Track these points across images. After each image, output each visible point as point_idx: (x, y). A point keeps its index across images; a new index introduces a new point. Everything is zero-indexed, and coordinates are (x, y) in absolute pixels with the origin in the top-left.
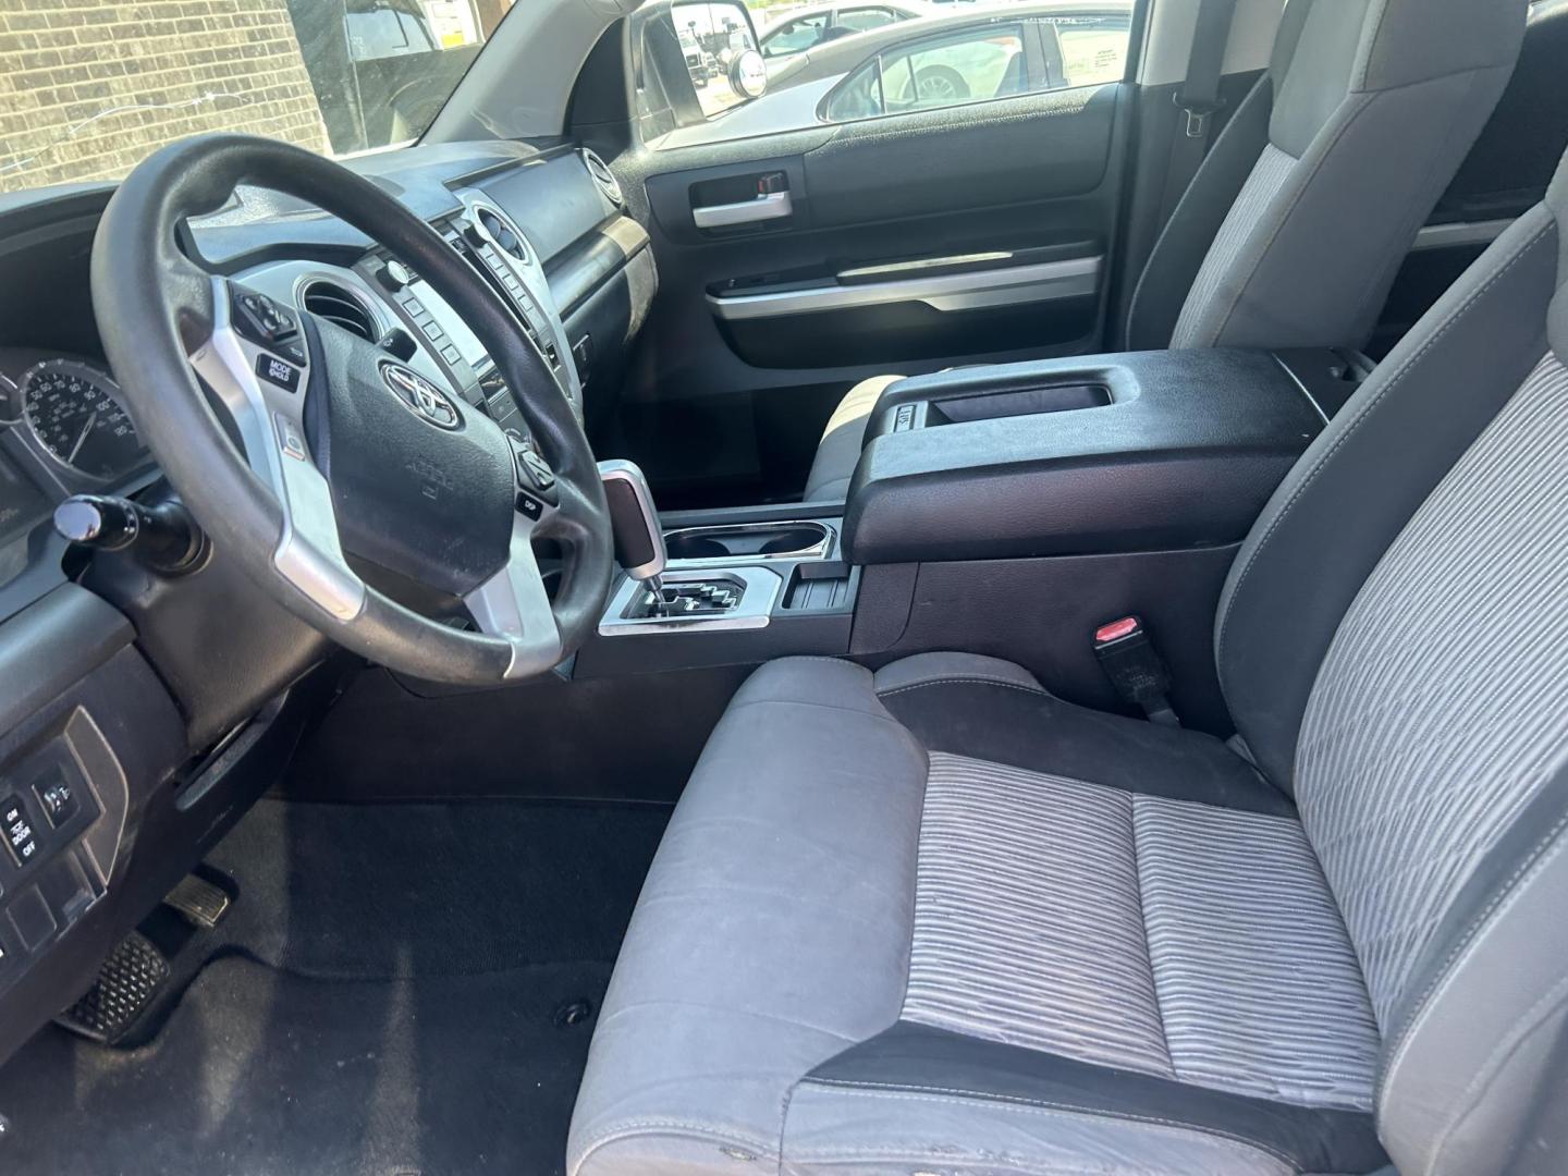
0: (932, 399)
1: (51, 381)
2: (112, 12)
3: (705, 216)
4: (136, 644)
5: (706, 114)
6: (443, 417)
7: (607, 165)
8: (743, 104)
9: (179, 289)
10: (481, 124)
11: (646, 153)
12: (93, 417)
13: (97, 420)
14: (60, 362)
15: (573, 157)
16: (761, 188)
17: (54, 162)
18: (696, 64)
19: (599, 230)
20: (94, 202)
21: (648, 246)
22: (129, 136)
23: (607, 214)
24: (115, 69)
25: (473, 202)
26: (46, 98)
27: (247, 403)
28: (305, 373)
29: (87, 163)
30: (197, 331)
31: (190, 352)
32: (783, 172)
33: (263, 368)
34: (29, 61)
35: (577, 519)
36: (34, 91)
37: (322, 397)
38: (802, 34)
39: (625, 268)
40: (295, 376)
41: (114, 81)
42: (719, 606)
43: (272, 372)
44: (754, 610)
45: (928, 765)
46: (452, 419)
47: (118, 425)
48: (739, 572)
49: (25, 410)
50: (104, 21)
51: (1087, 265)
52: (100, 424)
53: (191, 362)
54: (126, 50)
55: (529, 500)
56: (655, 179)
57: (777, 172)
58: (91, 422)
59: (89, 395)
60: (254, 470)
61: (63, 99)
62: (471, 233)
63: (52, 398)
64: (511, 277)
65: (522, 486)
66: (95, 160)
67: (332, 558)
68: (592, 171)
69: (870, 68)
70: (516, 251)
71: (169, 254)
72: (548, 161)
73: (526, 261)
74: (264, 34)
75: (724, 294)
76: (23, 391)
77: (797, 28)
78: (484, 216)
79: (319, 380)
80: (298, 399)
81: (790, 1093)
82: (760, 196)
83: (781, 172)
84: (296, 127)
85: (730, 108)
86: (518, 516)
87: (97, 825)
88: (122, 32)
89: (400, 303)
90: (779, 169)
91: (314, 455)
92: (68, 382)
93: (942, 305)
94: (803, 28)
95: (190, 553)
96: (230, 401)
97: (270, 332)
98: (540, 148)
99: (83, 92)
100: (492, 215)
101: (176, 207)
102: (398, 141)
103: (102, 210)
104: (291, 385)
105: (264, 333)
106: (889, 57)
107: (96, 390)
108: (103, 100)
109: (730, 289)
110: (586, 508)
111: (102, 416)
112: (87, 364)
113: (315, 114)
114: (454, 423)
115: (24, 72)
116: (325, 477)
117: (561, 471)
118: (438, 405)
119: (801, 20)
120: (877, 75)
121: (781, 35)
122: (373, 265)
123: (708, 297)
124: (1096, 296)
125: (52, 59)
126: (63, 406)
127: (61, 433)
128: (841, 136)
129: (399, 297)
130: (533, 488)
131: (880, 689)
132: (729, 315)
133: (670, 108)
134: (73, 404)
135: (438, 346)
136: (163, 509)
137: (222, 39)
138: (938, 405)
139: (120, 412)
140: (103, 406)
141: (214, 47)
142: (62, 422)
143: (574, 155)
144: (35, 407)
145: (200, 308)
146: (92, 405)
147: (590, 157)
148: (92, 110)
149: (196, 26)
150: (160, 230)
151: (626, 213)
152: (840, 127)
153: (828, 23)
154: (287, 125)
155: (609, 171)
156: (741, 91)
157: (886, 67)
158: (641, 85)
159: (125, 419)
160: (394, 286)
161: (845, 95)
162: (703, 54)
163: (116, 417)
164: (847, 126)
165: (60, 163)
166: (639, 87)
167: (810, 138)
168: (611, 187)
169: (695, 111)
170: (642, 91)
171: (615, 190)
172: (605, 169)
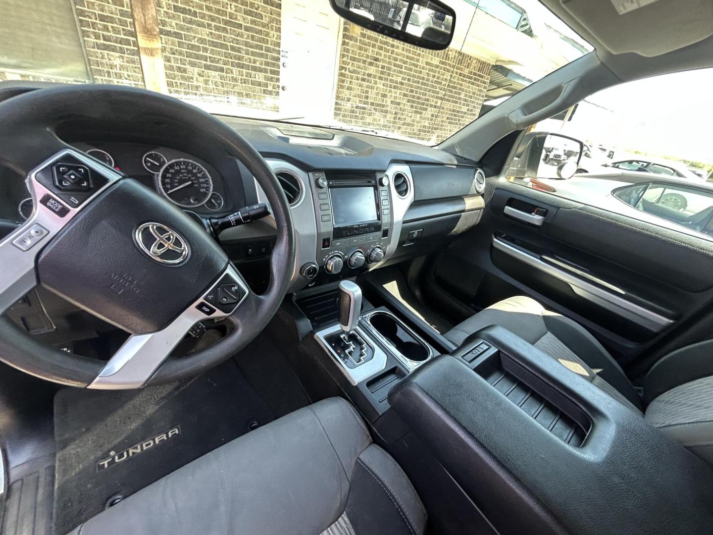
2: (439, 92)
3: (509, 210)
5: (537, 176)
7: (486, 178)
10: (455, 147)
11: (502, 180)
15: (472, 170)
16: (535, 211)
19: (464, 197)
21: (482, 210)
23: (470, 193)
24: (431, 106)
25: (398, 169)
26: (412, 107)
34: (413, 97)
36: (410, 104)
38: (634, 166)
39: (463, 214)
41: (429, 108)
45: (338, 518)
50: (436, 93)
51: (665, 321)
54: (436, 102)
55: (206, 307)
56: (500, 189)
57: (544, 209)
61: (415, 108)
64: (389, 201)
65: (207, 300)
66: (414, 124)
68: (476, 178)
69: (644, 186)
70: (403, 192)
72: (457, 168)
73: (404, 197)
74: (472, 110)
75: (498, 238)
77: (634, 163)
78: (399, 176)
82: (533, 214)
83: (546, 210)
88: (437, 98)
93: (577, 291)
94: (637, 164)
98: (458, 162)
99: (421, 108)
106: (654, 185)
108: (424, 112)
109: (502, 238)
115: (411, 99)
119: (637, 162)
120: (645, 190)
121: (627, 163)
123: (493, 235)
124: (657, 334)
125: (419, 98)
128: (581, 209)
130: (214, 302)
132: (495, 245)
133: (526, 169)
137: (460, 108)
141: (458, 109)
143: (474, 170)
147: (479, 173)
148: (421, 113)
149: (456, 102)
151: (483, 195)
152: (584, 205)
153: (647, 166)
155: (485, 180)
156: (559, 175)
157: (650, 188)
158: (519, 157)
160: (320, 186)
161: (629, 190)
166: (517, 157)
167: (568, 203)
168: (481, 185)
169: (534, 173)
170: (517, 159)
171: (482, 188)
172: (483, 179)
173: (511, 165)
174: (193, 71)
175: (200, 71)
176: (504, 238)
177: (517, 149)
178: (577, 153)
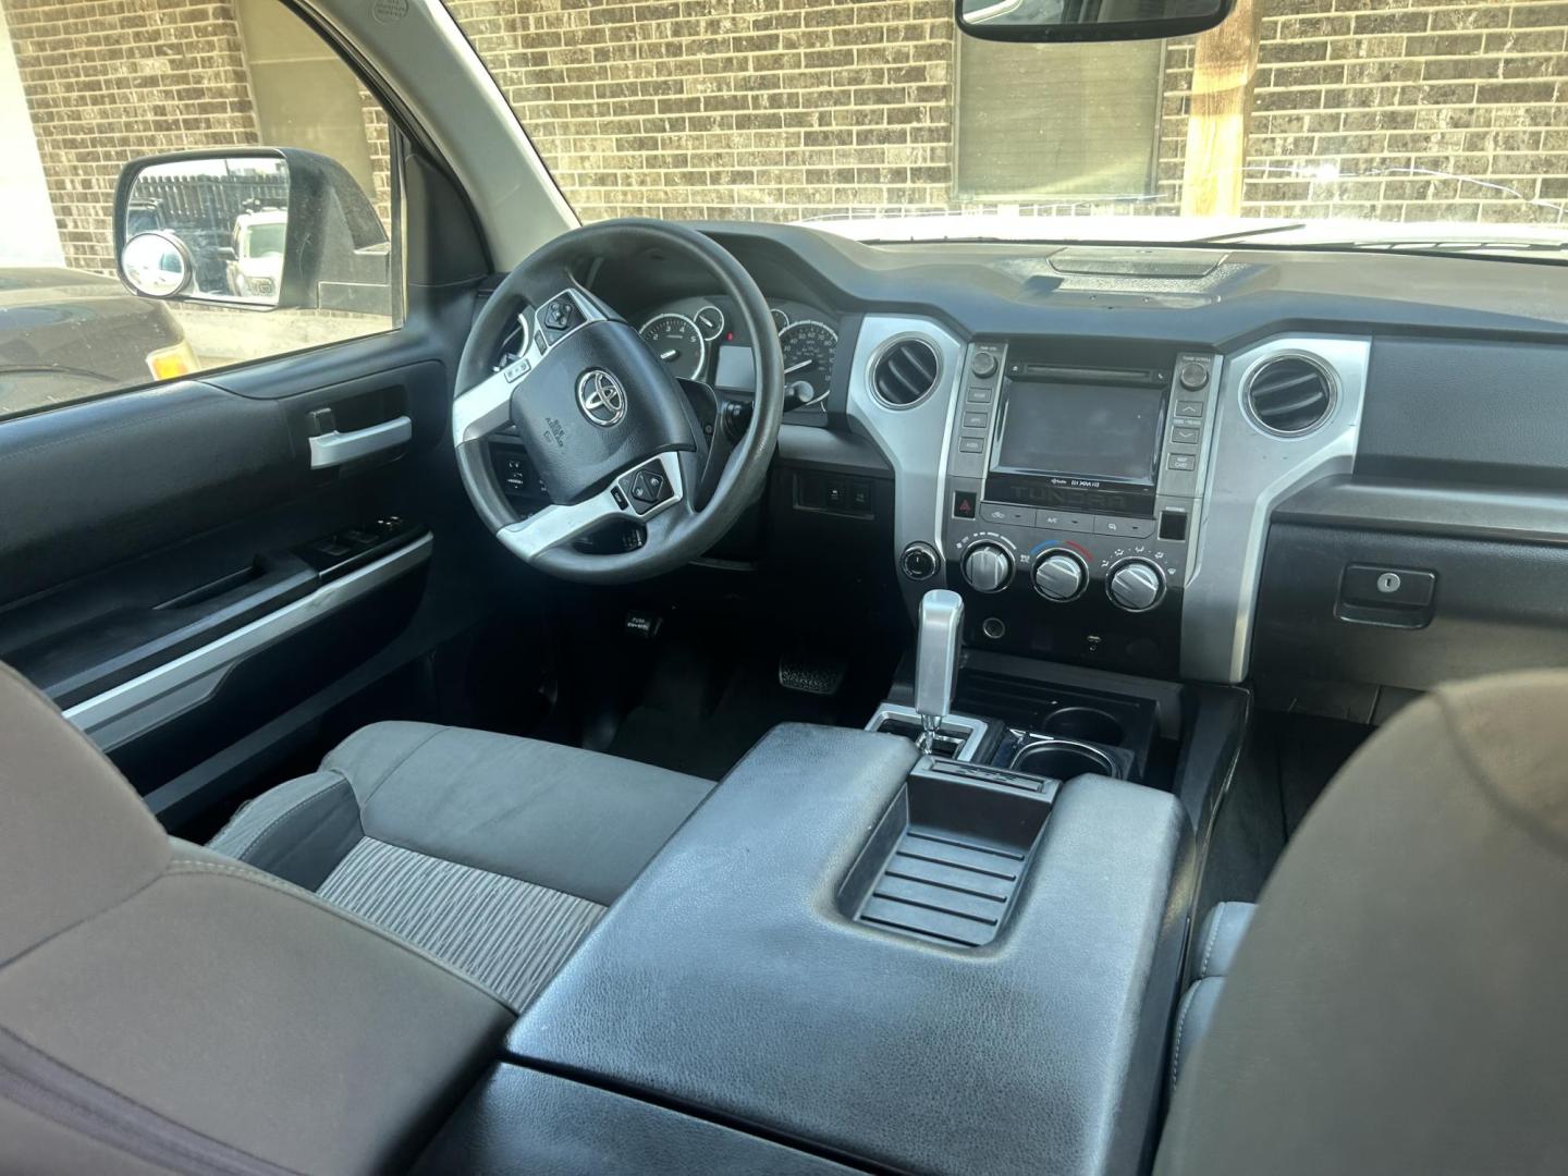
174: (1434, 117)
175: (1462, 110)
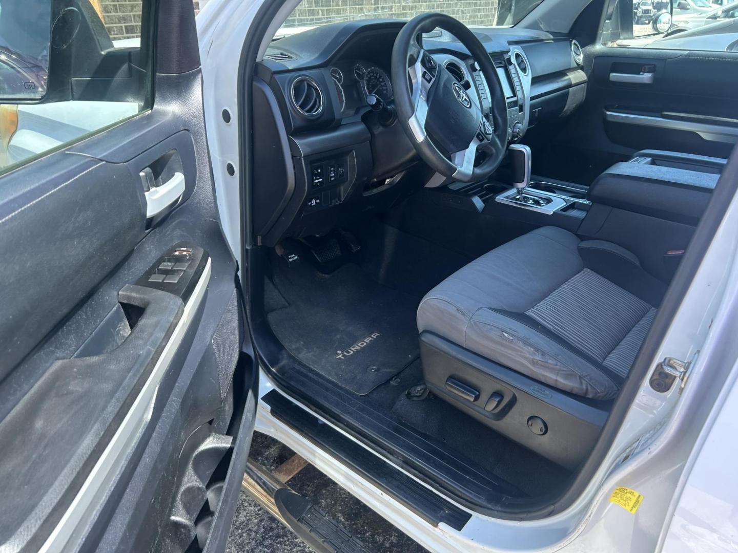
0: (654, 158)
1: (373, 73)
3: (614, 76)
4: (370, 142)
5: (634, 36)
6: (465, 103)
7: (581, 48)
8: (654, 34)
9: (412, 51)
10: (538, 23)
11: (598, 47)
12: (380, 85)
13: (380, 87)
14: (377, 68)
15: (567, 43)
16: (643, 70)
17: (392, 11)
18: (648, 13)
19: (566, 72)
20: (401, 25)
21: (586, 84)
22: (421, 6)
23: (572, 67)
25: (515, 50)
27: (417, 82)
28: (433, 79)
29: (403, 14)
30: (413, 62)
31: (409, 67)
32: (655, 65)
33: (424, 75)
35: (494, 147)
37: (435, 87)
39: (570, 89)
40: (431, 79)
42: (540, 205)
43: (426, 77)
44: (548, 210)
45: (582, 270)
46: (468, 104)
47: (384, 90)
48: (552, 198)
49: (365, 78)
52: (381, 88)
53: (409, 69)
55: (481, 136)
56: (601, 57)
57: (652, 65)
58: (378, 87)
59: (381, 80)
60: (413, 98)
62: (509, 60)
63: (372, 78)
64: (517, 78)
65: (480, 131)
67: (421, 125)
68: (573, 50)
70: (524, 70)
71: (414, 41)
72: (555, 42)
73: (526, 74)
75: (611, 110)
76: (366, 73)
78: (517, 56)
79: (436, 82)
80: (429, 85)
81: (481, 308)
82: (641, 73)
84: (485, 13)
85: (648, 35)
86: (475, 138)
87: (346, 184)
89: (474, 75)
90: (653, 63)
91: (427, 101)
92: (377, 75)
93: (705, 137)
95: (391, 120)
96: (413, 81)
97: (429, 66)
98: (553, 37)
100: (520, 56)
101: (419, 30)
102: (507, 25)
103: (402, 28)
104: (429, 81)
105: (428, 66)
107: (383, 79)
109: (614, 108)
110: (498, 145)
111: (382, 86)
112: (384, 71)
113: (495, 9)
114: (468, 106)
116: (428, 106)
117: (496, 133)
118: (465, 99)
122: (471, 62)
123: (604, 110)
126: (374, 80)
127: (371, 87)
128: (687, 55)
129: (475, 74)
130: (484, 132)
131: (580, 245)
132: (609, 119)
133: (620, 30)
134: (376, 81)
135: (480, 92)
136: (389, 107)
138: (655, 161)
139: (386, 87)
140: (383, 84)
142: (372, 85)
143: (569, 42)
144: (367, 79)
145: (415, 56)
146: (380, 82)
147: (575, 44)
150: (414, 34)
151: (582, 68)
152: (689, 51)
154: (482, 12)
155: (581, 51)
156: (656, 29)
158: (609, 18)
159: (387, 89)
160: (475, 70)
162: (652, 10)
163: (385, 88)
164: (691, 52)
165: (394, 12)
166: (608, 19)
167: (673, 53)
168: (579, 57)
169: (629, 33)
170: (609, 21)
171: (580, 59)
172: (579, 50)
173: (604, 30)
176: (618, 108)
177: (607, 11)
178: (667, 3)
